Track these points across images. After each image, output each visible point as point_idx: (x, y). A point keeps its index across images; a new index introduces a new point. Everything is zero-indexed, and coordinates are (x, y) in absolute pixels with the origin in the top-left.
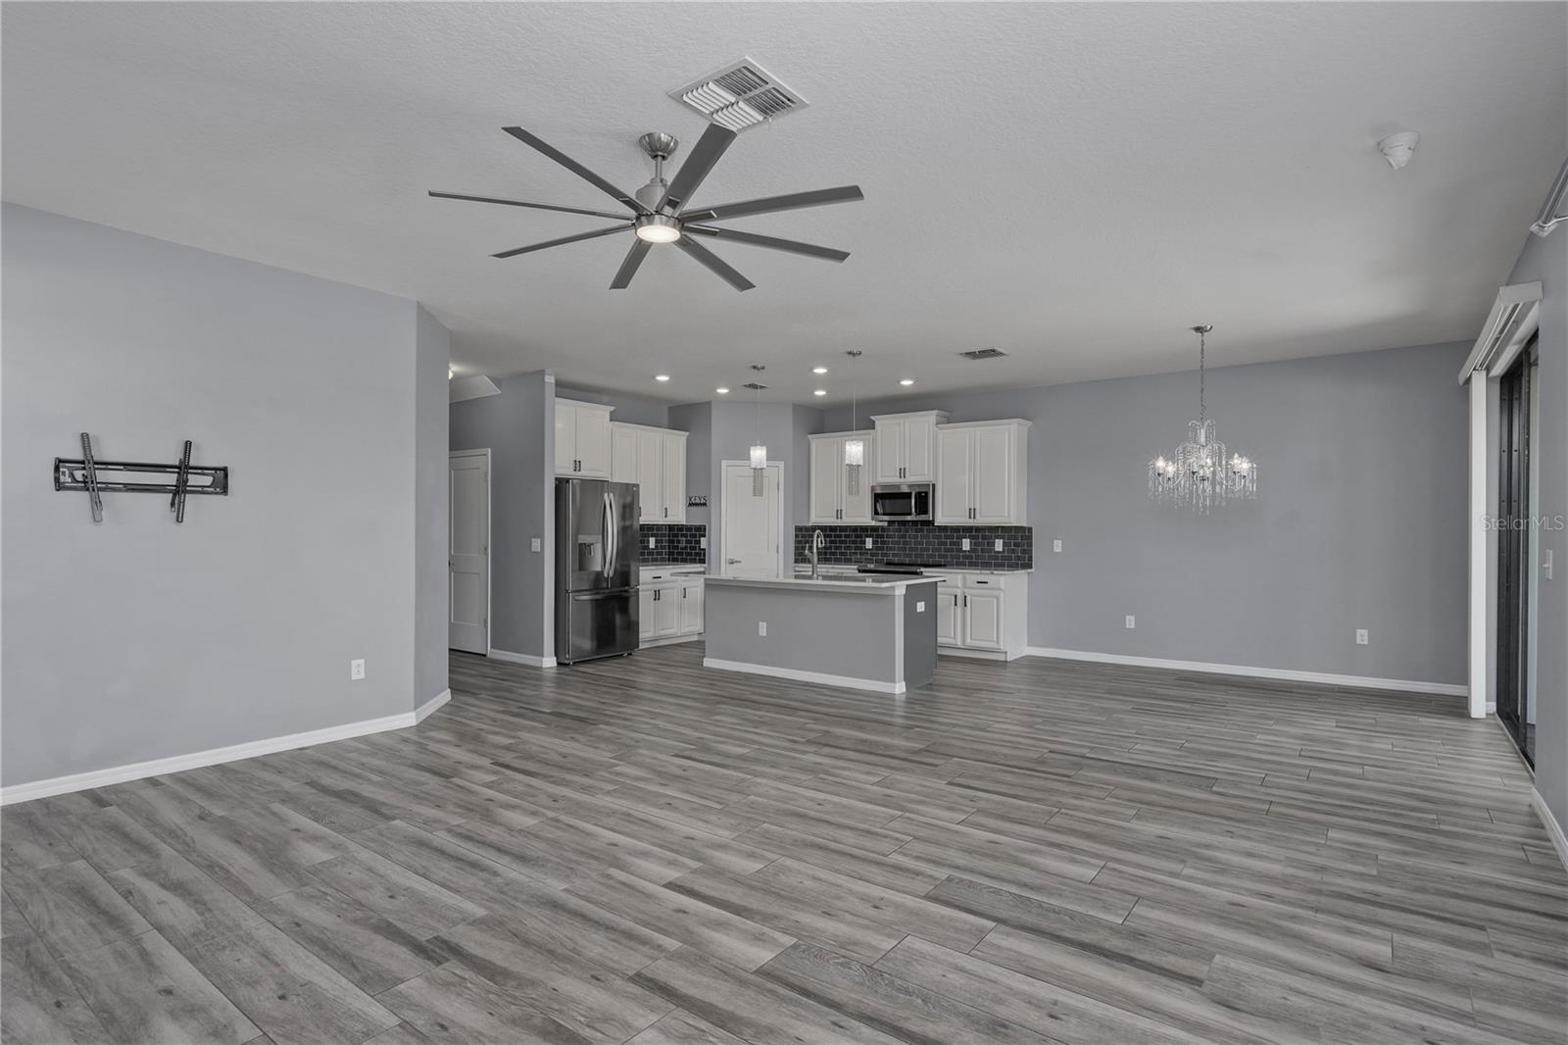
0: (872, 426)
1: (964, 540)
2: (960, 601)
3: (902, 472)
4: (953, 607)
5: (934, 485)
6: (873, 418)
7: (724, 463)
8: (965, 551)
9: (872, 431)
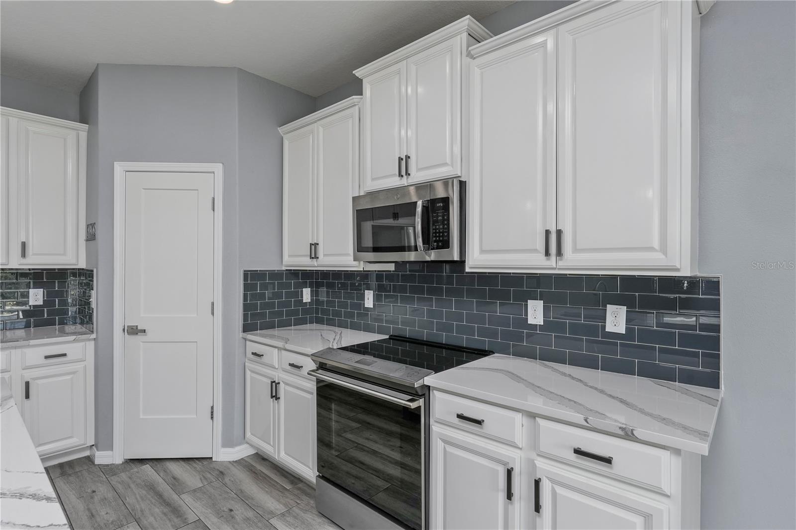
0: (356, 87)
1: (531, 303)
2: (521, 486)
3: (404, 165)
4: (502, 495)
5: (463, 185)
6: (358, 73)
7: (119, 168)
8: (534, 327)
9: (355, 98)
